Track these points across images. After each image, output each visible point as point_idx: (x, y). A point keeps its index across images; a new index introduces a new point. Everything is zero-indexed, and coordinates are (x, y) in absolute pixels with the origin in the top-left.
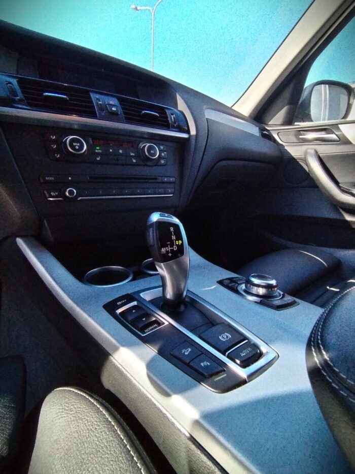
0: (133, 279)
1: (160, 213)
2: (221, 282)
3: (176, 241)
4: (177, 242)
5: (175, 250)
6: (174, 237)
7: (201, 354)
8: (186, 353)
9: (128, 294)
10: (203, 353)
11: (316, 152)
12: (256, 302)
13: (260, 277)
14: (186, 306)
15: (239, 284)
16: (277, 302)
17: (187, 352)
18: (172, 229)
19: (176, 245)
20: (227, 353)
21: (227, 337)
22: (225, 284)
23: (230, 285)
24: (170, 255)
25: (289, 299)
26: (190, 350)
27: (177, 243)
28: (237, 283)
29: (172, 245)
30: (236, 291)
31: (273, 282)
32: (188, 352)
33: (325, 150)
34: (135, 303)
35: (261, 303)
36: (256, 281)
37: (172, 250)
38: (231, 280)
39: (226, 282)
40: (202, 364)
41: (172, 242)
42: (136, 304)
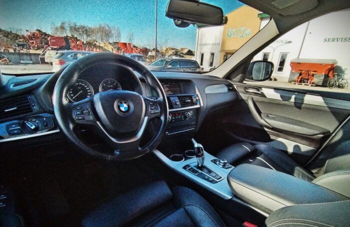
0: (185, 160)
2: (212, 161)
4: (202, 151)
11: (252, 98)
12: (221, 167)
13: (223, 160)
14: (203, 168)
16: (226, 167)
20: (214, 178)
23: (214, 162)
24: (200, 155)
25: (230, 166)
28: (217, 161)
29: (201, 153)
30: (216, 164)
31: (226, 162)
33: (256, 98)
34: (191, 167)
36: (221, 161)
38: (215, 160)
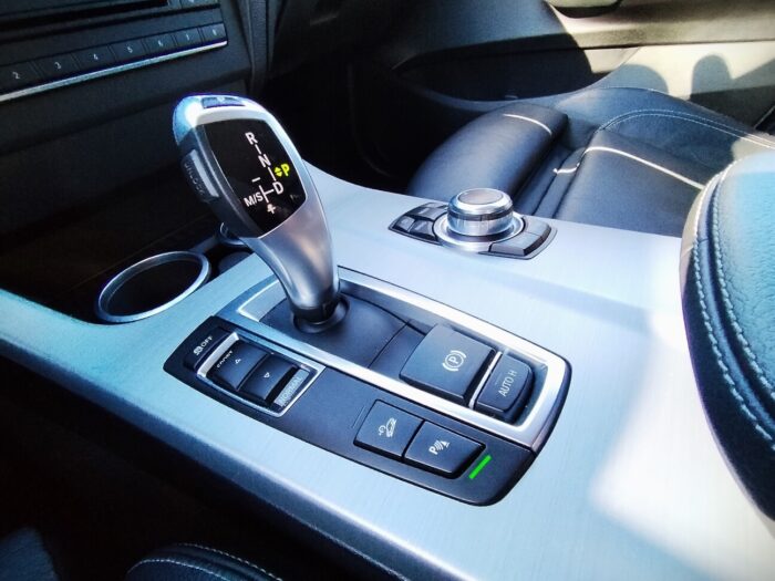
0: (214, 274)
1: (200, 97)
2: (396, 227)
3: (273, 168)
4: (277, 170)
5: (279, 192)
6: (265, 161)
7: (422, 423)
8: (390, 434)
9: (211, 318)
10: (424, 420)
12: (480, 253)
14: (346, 305)
15: (434, 222)
16: (520, 240)
17: (389, 429)
18: (251, 138)
19: (279, 179)
20: (472, 402)
21: (459, 359)
22: (406, 227)
24: (271, 208)
25: (537, 226)
26: (393, 422)
27: (280, 174)
28: (429, 220)
29: (267, 184)
30: (434, 240)
31: (505, 201)
32: (392, 428)
34: (234, 337)
35: (490, 252)
37: (273, 197)
39: (408, 223)
40: (432, 450)
41: (263, 173)
42: (237, 339)
